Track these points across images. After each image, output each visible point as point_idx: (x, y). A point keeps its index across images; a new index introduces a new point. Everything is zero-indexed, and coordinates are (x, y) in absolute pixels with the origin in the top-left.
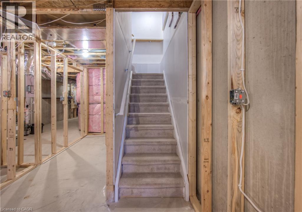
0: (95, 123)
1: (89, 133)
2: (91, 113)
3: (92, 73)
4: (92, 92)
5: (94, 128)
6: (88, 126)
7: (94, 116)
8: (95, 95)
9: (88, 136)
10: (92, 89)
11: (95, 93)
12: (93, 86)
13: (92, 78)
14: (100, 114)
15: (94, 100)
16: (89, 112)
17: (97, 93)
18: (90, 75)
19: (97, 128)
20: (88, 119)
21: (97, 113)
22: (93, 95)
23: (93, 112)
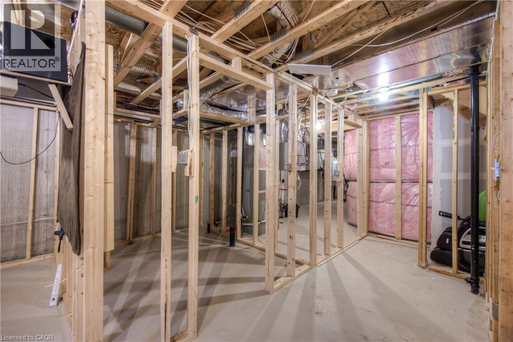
0: (383, 217)
1: (371, 232)
2: (374, 198)
3: (376, 128)
4: (377, 161)
5: (379, 225)
6: (369, 220)
7: (381, 204)
8: (383, 167)
9: (368, 238)
10: (377, 155)
11: (382, 163)
12: (379, 151)
13: (377, 137)
14: (392, 201)
15: (380, 176)
16: (369, 196)
17: (387, 164)
18: (374, 132)
19: (386, 226)
20: (369, 207)
21: (387, 200)
22: (378, 167)
23: (377, 196)
